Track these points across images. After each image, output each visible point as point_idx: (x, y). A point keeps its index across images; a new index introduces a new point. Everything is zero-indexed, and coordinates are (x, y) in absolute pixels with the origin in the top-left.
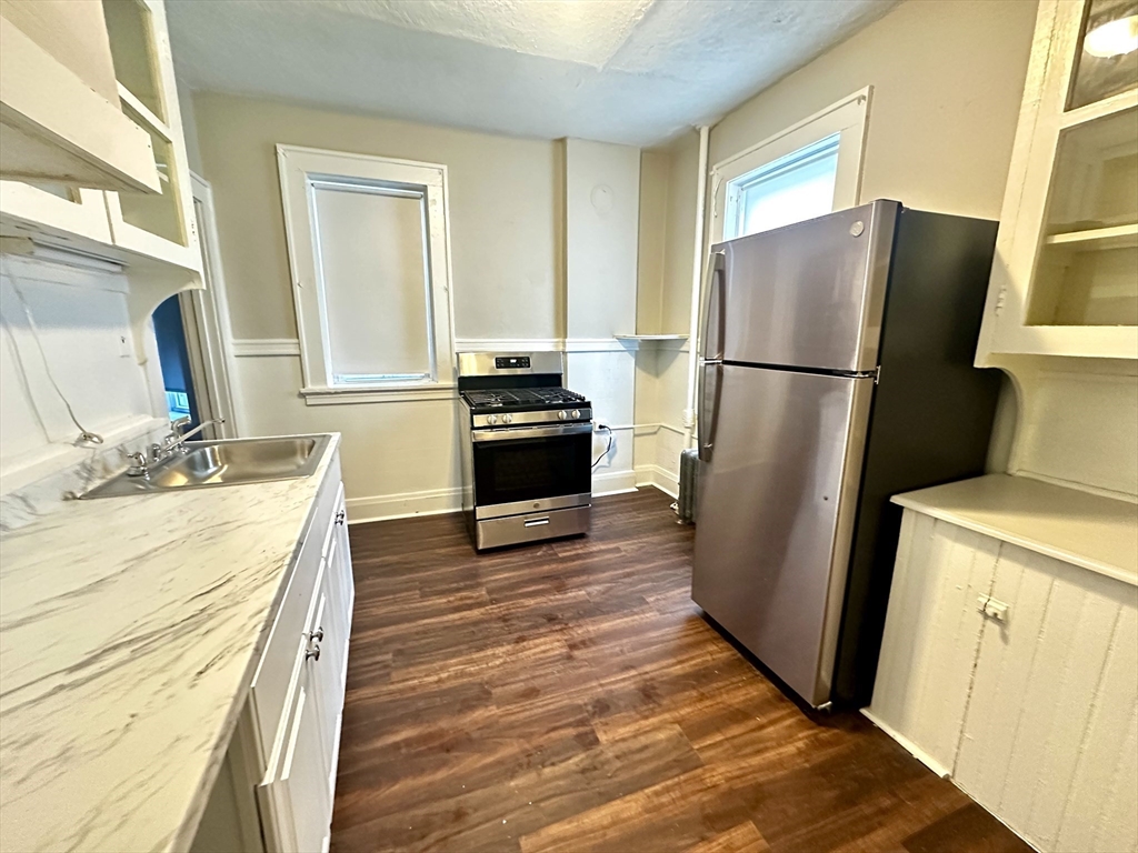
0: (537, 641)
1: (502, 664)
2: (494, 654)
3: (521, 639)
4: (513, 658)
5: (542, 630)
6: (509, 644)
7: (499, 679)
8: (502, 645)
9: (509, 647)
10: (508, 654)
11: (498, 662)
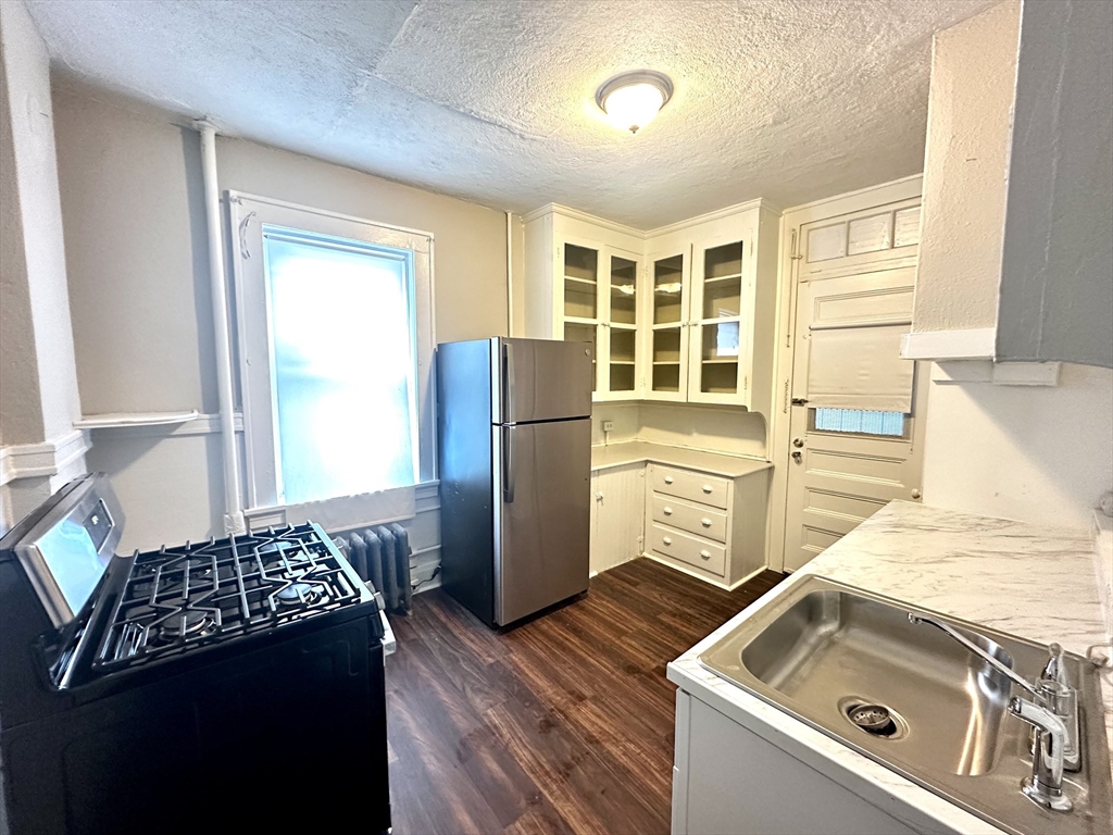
0: (587, 725)
1: (631, 742)
2: (624, 754)
3: (591, 739)
4: (619, 736)
5: (570, 726)
6: (603, 747)
7: (649, 736)
8: (608, 752)
9: (608, 745)
10: (616, 743)
11: (632, 746)
